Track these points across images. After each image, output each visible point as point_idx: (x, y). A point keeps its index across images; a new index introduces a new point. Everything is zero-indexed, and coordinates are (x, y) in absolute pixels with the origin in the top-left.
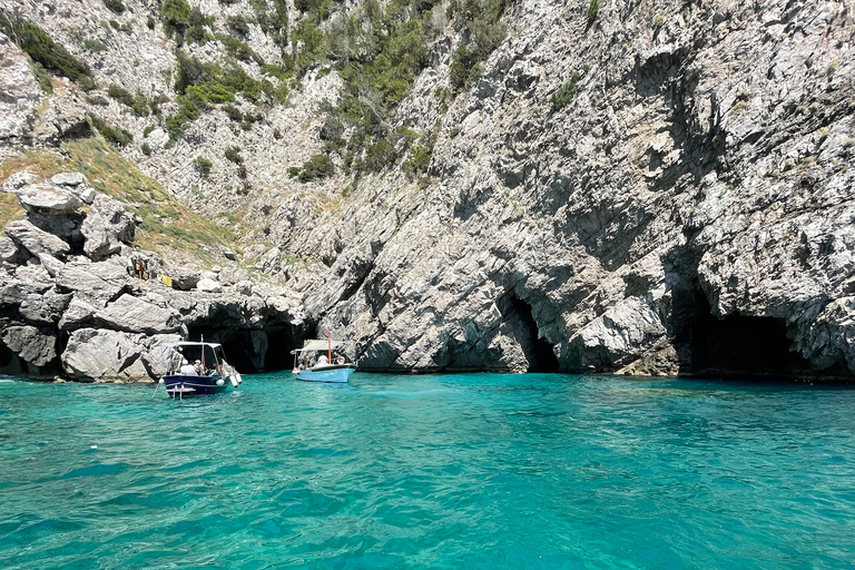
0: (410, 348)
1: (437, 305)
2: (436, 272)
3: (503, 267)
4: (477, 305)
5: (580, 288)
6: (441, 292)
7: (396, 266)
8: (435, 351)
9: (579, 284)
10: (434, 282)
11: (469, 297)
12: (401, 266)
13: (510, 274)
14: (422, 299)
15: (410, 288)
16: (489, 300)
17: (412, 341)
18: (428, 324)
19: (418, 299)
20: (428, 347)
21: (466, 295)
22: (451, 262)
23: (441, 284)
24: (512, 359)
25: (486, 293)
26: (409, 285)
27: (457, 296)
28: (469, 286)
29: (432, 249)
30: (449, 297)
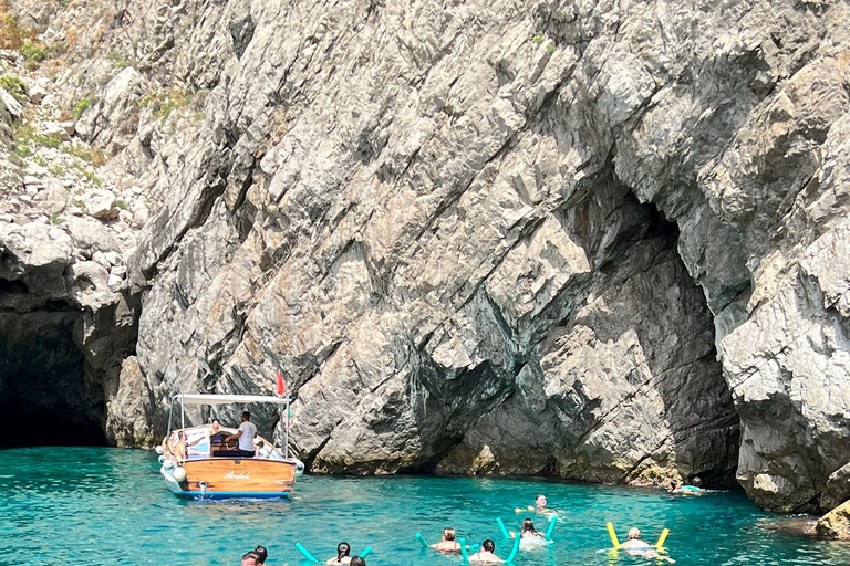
0: (307, 390)
1: (370, 236)
2: (368, 116)
3: (567, 76)
4: (492, 230)
5: (783, 142)
6: (387, 186)
7: (262, 100)
8: (380, 402)
9: (779, 129)
10: (366, 150)
11: (466, 200)
12: (277, 99)
13: (591, 103)
14: (333, 213)
15: (296, 177)
16: (527, 212)
17: (309, 366)
18: (353, 305)
19: (317, 213)
20: (356, 386)
21: (456, 193)
22: (414, 74)
23: (385, 157)
24: (630, 441)
25: (517, 184)
26: (293, 165)
27: (428, 202)
28: (464, 158)
29: (367, 32)
30: (408, 204)
